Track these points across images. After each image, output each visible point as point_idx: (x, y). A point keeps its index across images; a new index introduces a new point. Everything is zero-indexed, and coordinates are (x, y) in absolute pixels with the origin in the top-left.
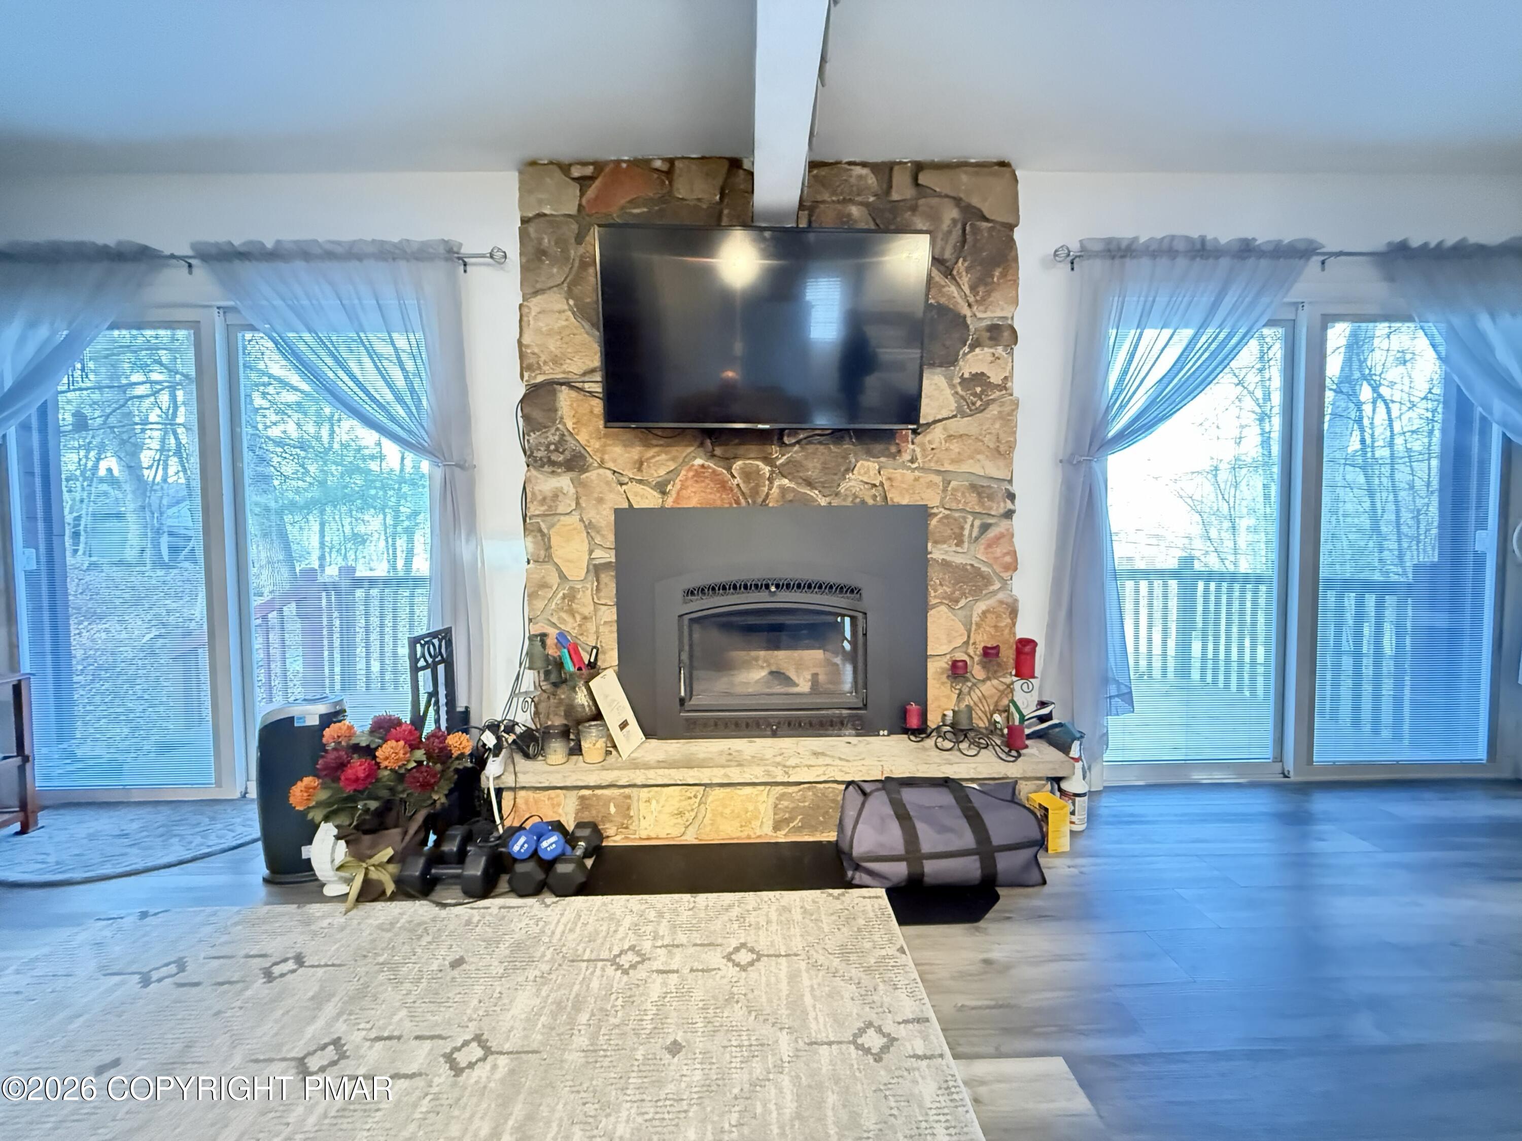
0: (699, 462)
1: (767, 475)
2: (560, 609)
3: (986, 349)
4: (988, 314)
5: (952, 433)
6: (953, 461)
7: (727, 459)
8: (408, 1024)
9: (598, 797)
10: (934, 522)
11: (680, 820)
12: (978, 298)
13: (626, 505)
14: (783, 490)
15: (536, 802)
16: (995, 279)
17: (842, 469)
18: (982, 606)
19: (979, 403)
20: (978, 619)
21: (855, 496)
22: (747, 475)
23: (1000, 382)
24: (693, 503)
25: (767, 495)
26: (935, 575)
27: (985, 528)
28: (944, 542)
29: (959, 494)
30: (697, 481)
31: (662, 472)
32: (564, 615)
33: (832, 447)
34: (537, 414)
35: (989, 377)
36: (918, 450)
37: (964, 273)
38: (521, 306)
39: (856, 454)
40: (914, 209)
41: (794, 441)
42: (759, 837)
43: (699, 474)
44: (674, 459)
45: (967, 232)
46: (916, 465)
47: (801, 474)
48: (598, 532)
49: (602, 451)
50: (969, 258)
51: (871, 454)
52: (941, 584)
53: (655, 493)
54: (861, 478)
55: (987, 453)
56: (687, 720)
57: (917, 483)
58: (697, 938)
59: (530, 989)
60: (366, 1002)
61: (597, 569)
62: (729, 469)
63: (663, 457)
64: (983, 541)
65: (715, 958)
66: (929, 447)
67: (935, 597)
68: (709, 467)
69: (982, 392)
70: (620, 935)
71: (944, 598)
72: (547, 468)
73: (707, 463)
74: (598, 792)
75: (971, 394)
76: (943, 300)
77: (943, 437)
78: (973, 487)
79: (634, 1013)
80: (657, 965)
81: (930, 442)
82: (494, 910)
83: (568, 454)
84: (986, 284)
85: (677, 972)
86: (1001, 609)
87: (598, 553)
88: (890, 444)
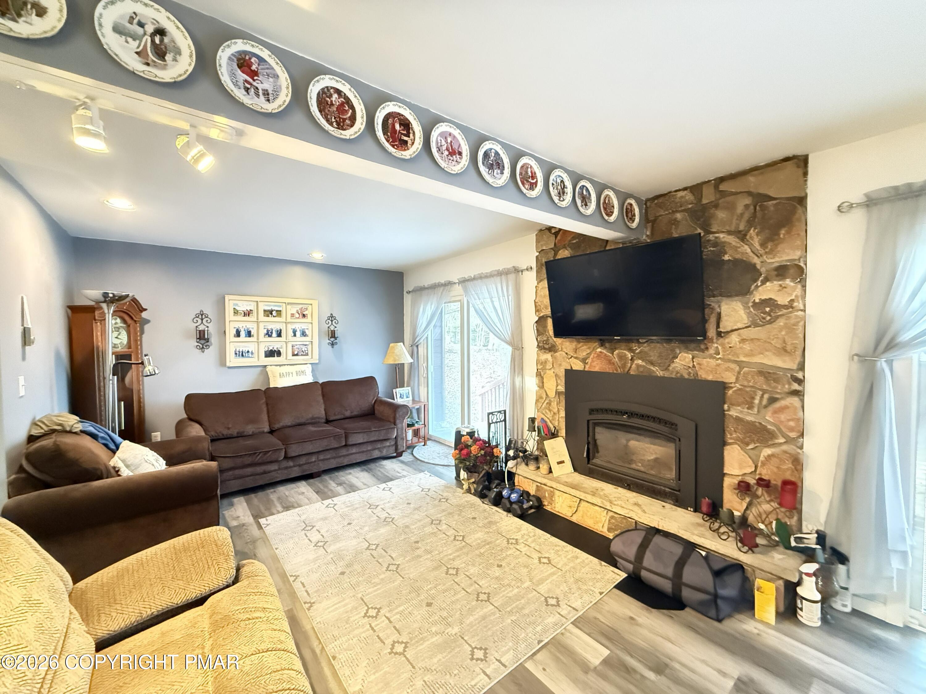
0: (599, 350)
1: (630, 358)
2: (545, 408)
3: (775, 282)
4: (777, 259)
5: (745, 337)
6: (746, 355)
7: (612, 349)
8: (454, 525)
9: (543, 488)
10: (730, 392)
11: (570, 509)
12: (767, 250)
13: (569, 368)
14: (638, 366)
15: (524, 482)
16: (782, 236)
17: (671, 357)
18: (767, 452)
19: (768, 318)
20: (763, 459)
21: (677, 373)
22: (622, 357)
23: (787, 303)
24: (597, 369)
25: (631, 367)
26: (730, 427)
27: (773, 400)
28: (739, 406)
29: (750, 377)
30: (598, 359)
31: (585, 354)
32: (547, 411)
33: (665, 344)
34: (541, 329)
35: (776, 301)
36: (720, 348)
37: (755, 237)
38: (536, 287)
39: (680, 350)
40: (716, 206)
41: (644, 341)
42: (601, 531)
43: (599, 356)
44: (589, 348)
45: (757, 210)
46: (718, 357)
47: (648, 358)
48: (559, 378)
49: (562, 344)
50: (758, 227)
51: (688, 349)
52: (735, 431)
53: (581, 363)
54: (681, 362)
55: (773, 351)
56: (590, 468)
57: (717, 367)
58: (537, 548)
59: (483, 534)
60: (451, 516)
61: (558, 393)
62: (613, 354)
63: (585, 347)
64: (771, 408)
65: (536, 556)
66: (728, 346)
67: (731, 439)
68: (603, 353)
69: (771, 311)
70: (517, 534)
71: (737, 440)
72: (543, 351)
73: (603, 351)
74: (542, 486)
75: (762, 313)
76: (738, 256)
77: (737, 340)
78: (761, 373)
79: (500, 553)
80: (518, 547)
81: (729, 343)
82: (493, 510)
83: (550, 345)
84: (773, 241)
85: (521, 552)
86: (784, 457)
87: (559, 387)
88: (701, 344)
